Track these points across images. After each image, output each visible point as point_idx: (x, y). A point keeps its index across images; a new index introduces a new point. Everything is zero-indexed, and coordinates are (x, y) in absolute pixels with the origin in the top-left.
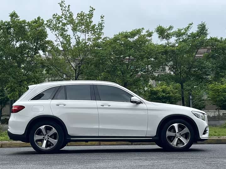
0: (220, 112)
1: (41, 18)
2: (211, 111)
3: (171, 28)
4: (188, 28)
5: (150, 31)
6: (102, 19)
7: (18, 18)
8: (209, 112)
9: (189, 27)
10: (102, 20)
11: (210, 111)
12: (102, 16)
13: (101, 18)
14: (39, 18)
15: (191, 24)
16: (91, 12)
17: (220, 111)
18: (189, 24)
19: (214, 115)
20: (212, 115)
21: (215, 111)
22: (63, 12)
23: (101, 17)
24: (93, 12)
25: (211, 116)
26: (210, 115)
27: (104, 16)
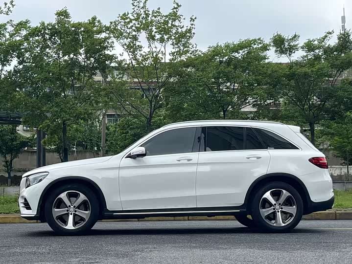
0: (349, 169)
1: (97, 19)
2: (335, 166)
3: (295, 37)
4: (324, 39)
5: (265, 43)
6: (192, 23)
7: (68, 19)
8: (332, 169)
9: (326, 36)
10: (192, 25)
11: (334, 168)
12: (193, 18)
13: (191, 20)
14: (94, 19)
15: (330, 33)
16: (175, 10)
17: (349, 166)
18: (327, 33)
19: (339, 174)
20: (337, 173)
21: (342, 166)
22: (135, 9)
23: (191, 18)
24: (177, 10)
25: (336, 175)
26: (333, 173)
27: (196, 18)
